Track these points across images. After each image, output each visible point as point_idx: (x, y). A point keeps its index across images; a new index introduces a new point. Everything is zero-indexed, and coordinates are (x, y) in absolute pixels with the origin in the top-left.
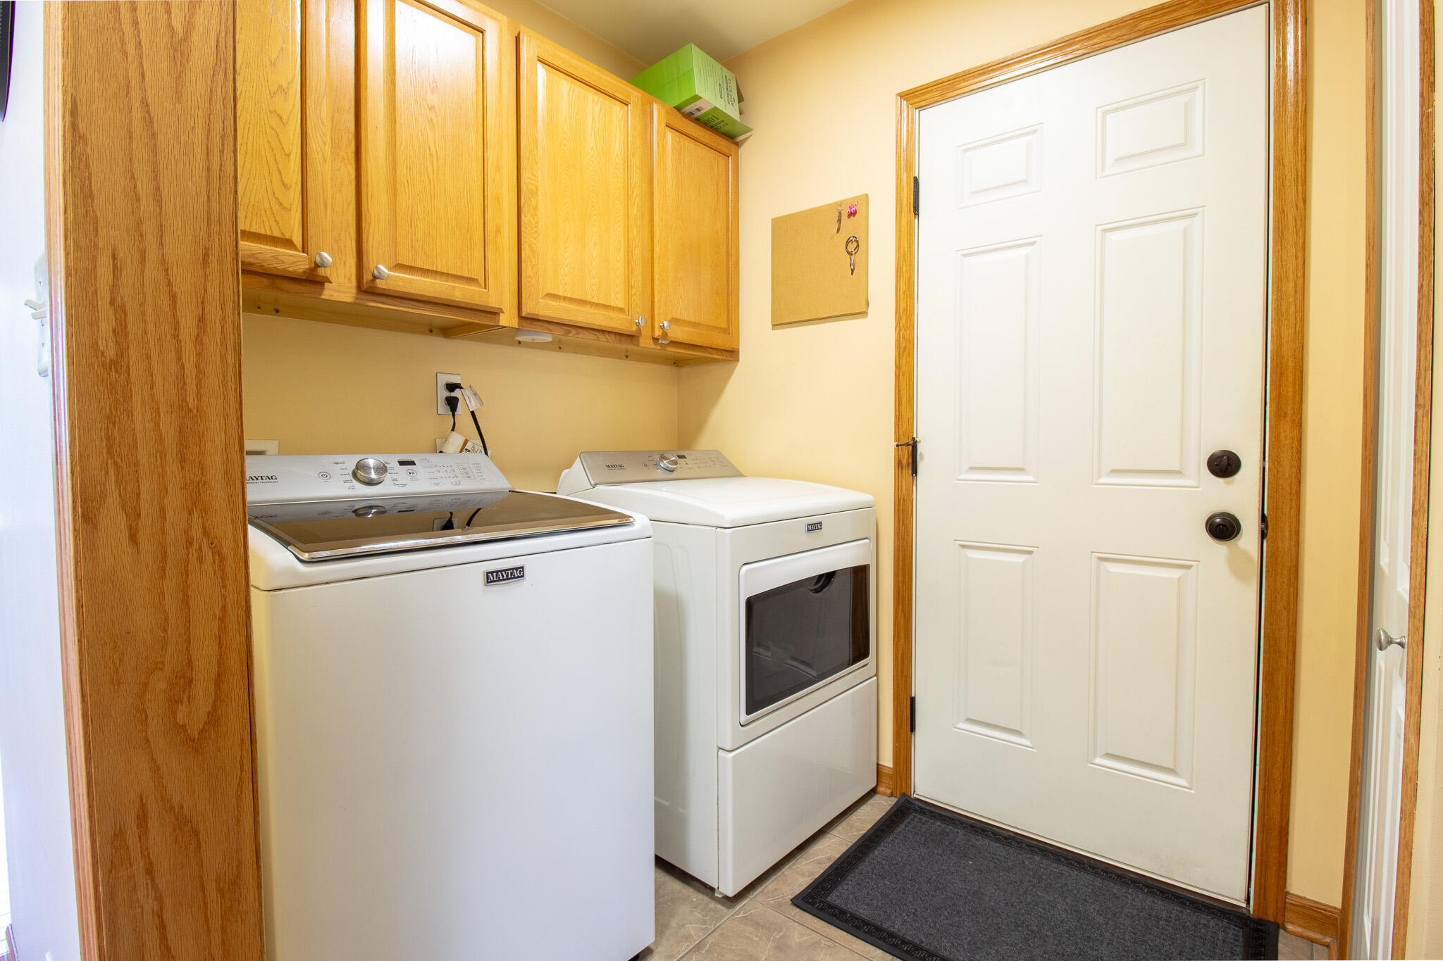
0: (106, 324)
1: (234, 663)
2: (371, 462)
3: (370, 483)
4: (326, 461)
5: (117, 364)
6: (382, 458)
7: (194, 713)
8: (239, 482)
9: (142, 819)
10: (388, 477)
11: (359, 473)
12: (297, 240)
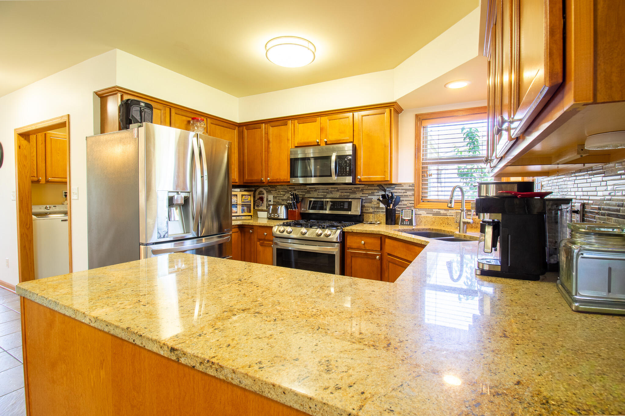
0: (21, 198)
1: (31, 223)
2: (48, 206)
3: (48, 209)
4: (41, 206)
5: (22, 201)
6: (50, 206)
7: (28, 226)
8: (31, 209)
9: (24, 234)
10: (51, 208)
11: (46, 208)
12: (36, 176)
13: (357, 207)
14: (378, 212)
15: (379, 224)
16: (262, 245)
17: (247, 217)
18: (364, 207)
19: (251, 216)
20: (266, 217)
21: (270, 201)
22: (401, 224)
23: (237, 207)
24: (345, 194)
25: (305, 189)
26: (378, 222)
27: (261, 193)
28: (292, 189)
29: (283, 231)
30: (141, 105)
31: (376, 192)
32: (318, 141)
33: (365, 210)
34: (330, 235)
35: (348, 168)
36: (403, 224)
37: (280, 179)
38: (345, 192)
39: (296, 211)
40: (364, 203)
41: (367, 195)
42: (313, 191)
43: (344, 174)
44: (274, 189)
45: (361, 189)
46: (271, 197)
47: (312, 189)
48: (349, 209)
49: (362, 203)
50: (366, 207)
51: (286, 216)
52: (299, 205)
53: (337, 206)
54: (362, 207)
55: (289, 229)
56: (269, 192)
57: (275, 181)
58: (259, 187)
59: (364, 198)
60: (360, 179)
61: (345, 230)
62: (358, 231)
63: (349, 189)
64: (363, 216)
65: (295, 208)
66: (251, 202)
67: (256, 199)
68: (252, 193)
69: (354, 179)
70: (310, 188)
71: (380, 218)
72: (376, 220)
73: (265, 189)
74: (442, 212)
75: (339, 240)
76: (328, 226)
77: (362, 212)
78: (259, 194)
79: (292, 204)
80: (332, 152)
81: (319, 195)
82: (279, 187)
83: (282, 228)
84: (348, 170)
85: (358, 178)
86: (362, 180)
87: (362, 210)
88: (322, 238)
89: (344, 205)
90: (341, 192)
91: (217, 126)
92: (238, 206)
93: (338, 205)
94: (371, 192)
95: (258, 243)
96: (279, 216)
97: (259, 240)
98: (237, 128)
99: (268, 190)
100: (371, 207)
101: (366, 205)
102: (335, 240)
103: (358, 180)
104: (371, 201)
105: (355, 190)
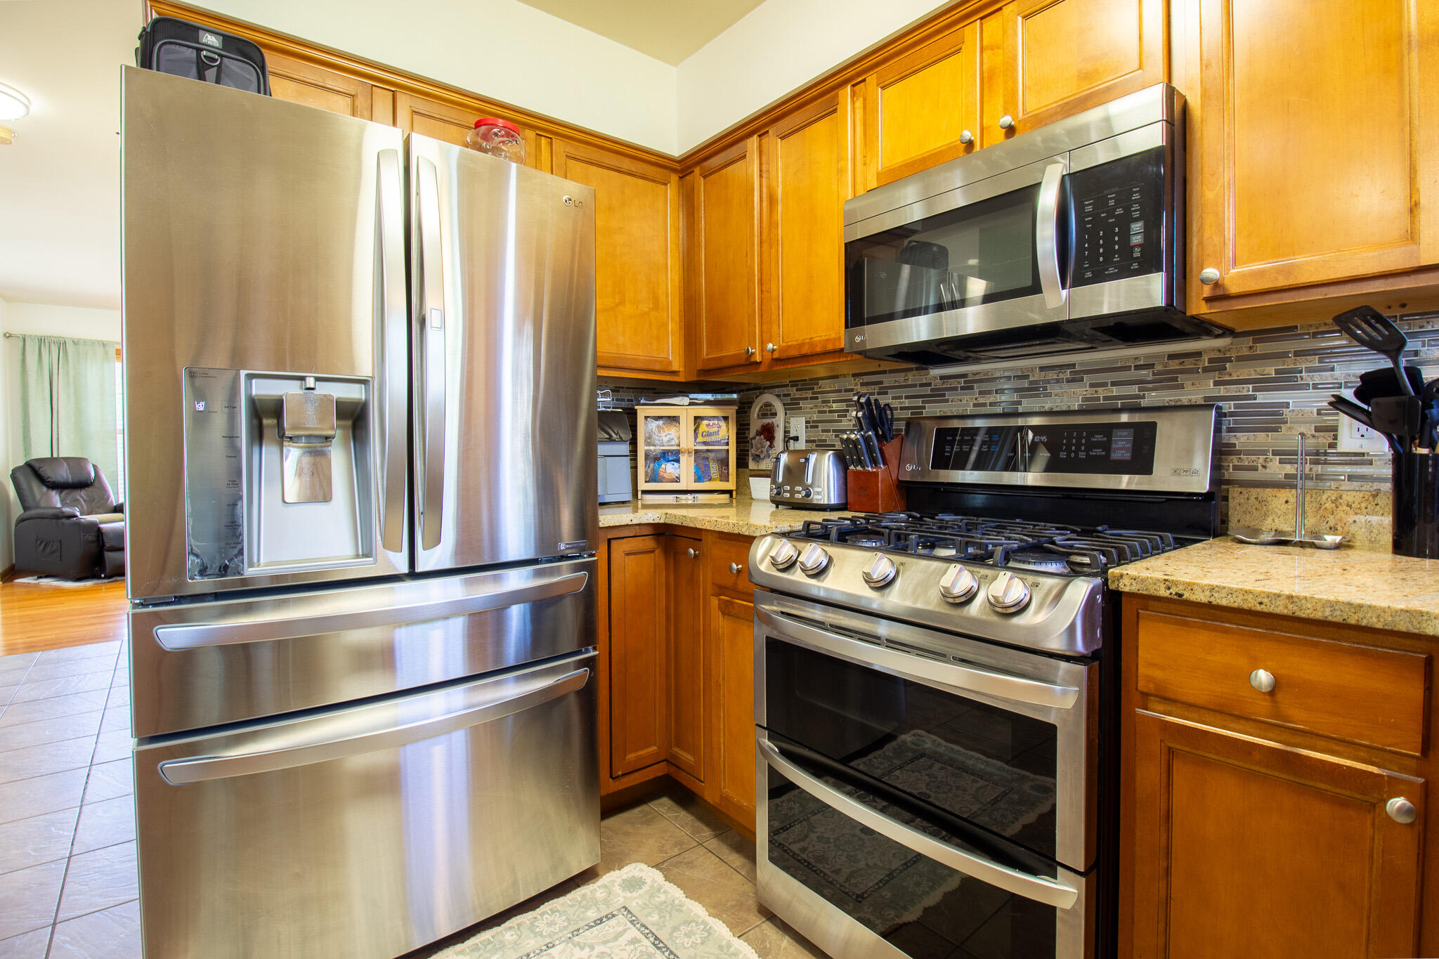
13: (1189, 453)
14: (1319, 477)
15: (1338, 547)
16: (726, 610)
17: (716, 496)
18: (1230, 453)
19: (730, 492)
20: (768, 498)
21: (796, 439)
23: (678, 461)
24: (1115, 391)
25: (922, 385)
26: (1330, 539)
27: (768, 411)
28: (870, 389)
29: (790, 566)
30: (204, 41)
31: (1309, 370)
32: (967, 134)
33: (1236, 468)
34: (1021, 608)
35: (1137, 227)
37: (812, 344)
38: (1114, 384)
39: (876, 474)
40: (1230, 430)
41: (1248, 389)
42: (955, 389)
43: (1115, 265)
44: (809, 394)
45: (1211, 360)
46: (798, 426)
47: (954, 383)
48: (1142, 462)
49: (1218, 430)
50: (1239, 453)
51: (839, 496)
52: (891, 449)
53: (1069, 451)
54: (1221, 452)
55: (813, 554)
56: (792, 406)
57: (794, 353)
58: (761, 389)
59: (1228, 406)
60: (1216, 285)
61: (1126, 586)
63: (1138, 367)
64: (1226, 499)
65: (874, 462)
66: (727, 444)
67: (752, 432)
68: (731, 411)
69: (1179, 284)
70: (942, 378)
71: (1339, 514)
72: (1311, 521)
73: (778, 396)
75: (1080, 647)
76: (1015, 551)
77: (1218, 480)
78: (763, 415)
79: (862, 446)
80: (1040, 165)
81: (984, 405)
82: (826, 385)
83: (786, 550)
84: (1137, 240)
85: (1204, 281)
86: (1234, 290)
87: (1217, 467)
88: (974, 621)
89: (1109, 442)
90: (1092, 385)
91: (594, 168)
92: (683, 458)
93: (1078, 446)
94: (1277, 372)
95: (714, 602)
96: (808, 495)
97: (721, 590)
98: (674, 178)
99: (788, 400)
100: (1275, 453)
101: (1241, 440)
102: (1055, 644)
103: (1207, 291)
104: (1273, 420)
105: (1174, 365)
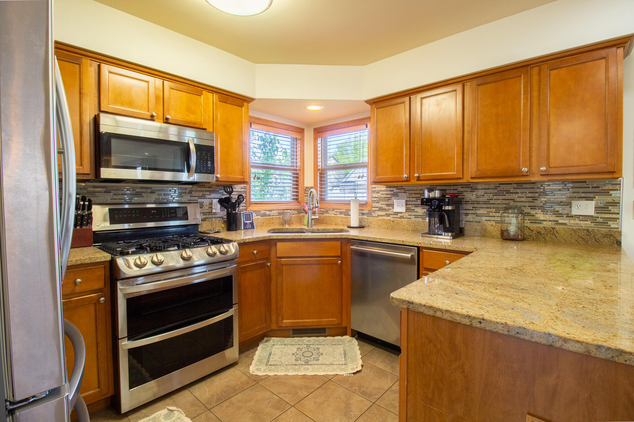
13: (196, 214)
22: (244, 228)
31: (208, 195)
32: (154, 114)
35: (209, 162)
36: (246, 228)
39: (89, 229)
48: (185, 217)
60: (218, 178)
62: (250, 241)
65: (88, 224)
74: (267, 213)
84: (209, 165)
89: (176, 212)
93: (167, 213)
